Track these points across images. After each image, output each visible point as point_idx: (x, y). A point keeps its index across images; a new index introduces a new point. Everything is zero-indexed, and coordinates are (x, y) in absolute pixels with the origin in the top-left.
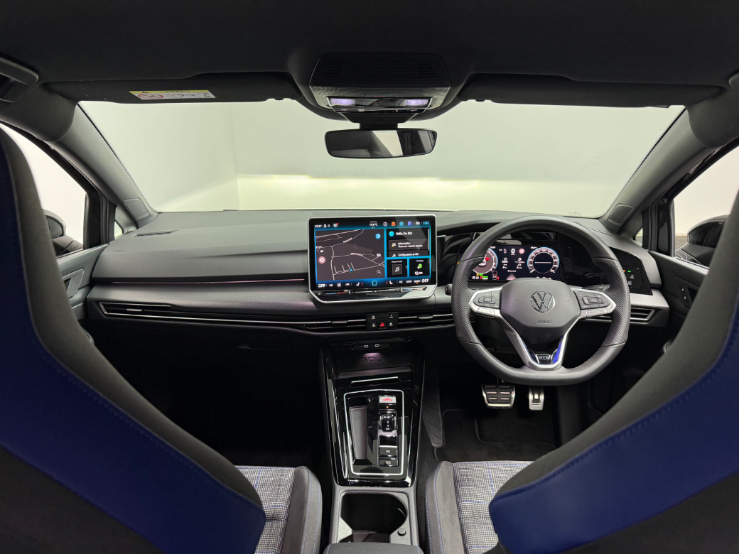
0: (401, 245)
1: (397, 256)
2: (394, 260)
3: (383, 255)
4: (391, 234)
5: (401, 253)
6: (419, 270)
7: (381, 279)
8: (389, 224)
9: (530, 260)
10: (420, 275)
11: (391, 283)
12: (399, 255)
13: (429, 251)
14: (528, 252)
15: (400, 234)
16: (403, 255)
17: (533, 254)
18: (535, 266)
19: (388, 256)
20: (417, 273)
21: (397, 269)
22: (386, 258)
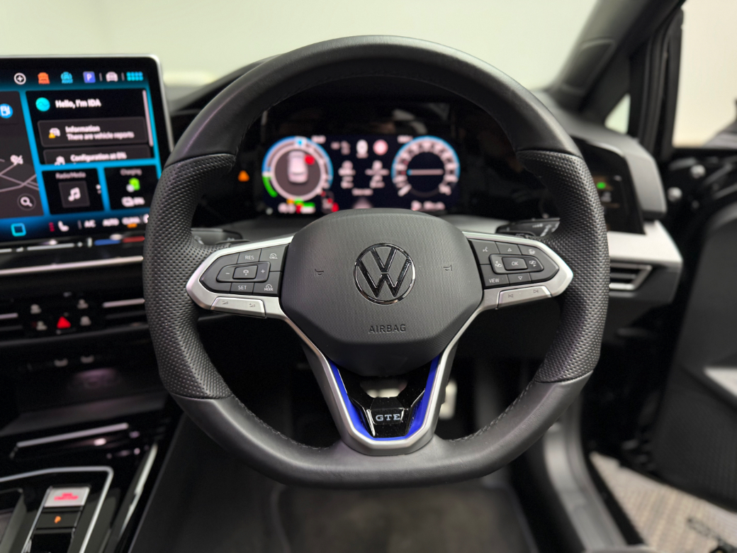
0: (74, 133)
1: (68, 161)
2: (61, 172)
3: (28, 159)
4: (42, 104)
5: (78, 154)
6: (134, 195)
7: (34, 220)
8: (32, 78)
9: (398, 166)
10: (136, 207)
11: (64, 228)
12: (74, 158)
13: (152, 149)
14: (394, 148)
15: (67, 104)
16: (83, 157)
17: (403, 154)
18: (411, 180)
19: (42, 162)
20: (128, 202)
21: (75, 194)
22: (39, 168)
